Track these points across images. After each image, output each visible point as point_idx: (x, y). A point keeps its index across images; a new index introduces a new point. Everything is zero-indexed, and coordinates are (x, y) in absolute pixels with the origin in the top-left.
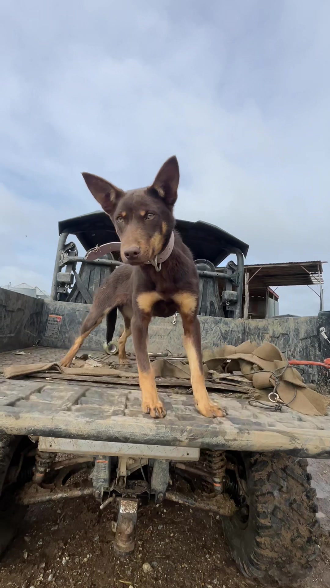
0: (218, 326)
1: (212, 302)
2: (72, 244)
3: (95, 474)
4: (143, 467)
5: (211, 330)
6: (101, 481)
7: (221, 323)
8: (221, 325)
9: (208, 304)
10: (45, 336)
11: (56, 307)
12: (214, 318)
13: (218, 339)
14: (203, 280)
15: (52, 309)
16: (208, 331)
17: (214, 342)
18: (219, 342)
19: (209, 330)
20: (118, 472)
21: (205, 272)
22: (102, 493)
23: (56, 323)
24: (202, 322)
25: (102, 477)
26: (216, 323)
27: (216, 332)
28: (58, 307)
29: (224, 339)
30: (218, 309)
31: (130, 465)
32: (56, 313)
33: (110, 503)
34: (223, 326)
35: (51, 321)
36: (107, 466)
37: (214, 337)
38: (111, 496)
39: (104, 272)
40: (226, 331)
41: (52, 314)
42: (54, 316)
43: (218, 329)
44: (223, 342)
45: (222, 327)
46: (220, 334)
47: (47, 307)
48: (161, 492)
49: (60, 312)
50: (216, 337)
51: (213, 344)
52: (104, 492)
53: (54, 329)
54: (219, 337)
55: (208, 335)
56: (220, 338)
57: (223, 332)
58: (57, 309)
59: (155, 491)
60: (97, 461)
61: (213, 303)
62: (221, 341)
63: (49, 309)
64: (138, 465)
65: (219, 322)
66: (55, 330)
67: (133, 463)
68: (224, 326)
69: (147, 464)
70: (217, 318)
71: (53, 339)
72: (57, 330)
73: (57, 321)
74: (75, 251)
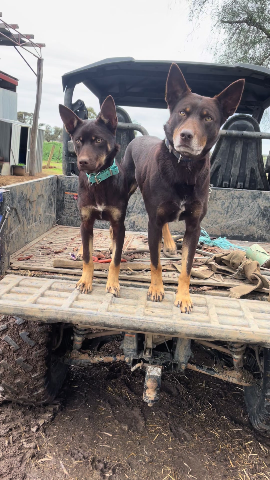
0: (256, 202)
1: (253, 168)
2: (79, 103)
3: (125, 344)
4: (167, 342)
5: (247, 206)
6: (130, 351)
7: (260, 198)
8: (260, 200)
9: (248, 172)
10: (63, 215)
11: (71, 184)
12: (252, 193)
13: (255, 216)
14: (242, 142)
15: (67, 186)
16: (243, 208)
17: (250, 219)
18: (257, 219)
19: (245, 206)
20: (145, 344)
21: (245, 132)
22: (132, 359)
23: (73, 201)
24: (237, 196)
25: (131, 348)
26: (254, 198)
27: (253, 208)
28: (73, 183)
29: (262, 217)
30: (260, 177)
31: (155, 339)
32: (71, 190)
33: (139, 367)
34: (262, 201)
35: (68, 199)
36: (135, 339)
37: (251, 214)
38: (140, 362)
39: (121, 137)
40: (265, 207)
41: (68, 191)
42: (71, 193)
43: (256, 205)
44: (261, 220)
45: (261, 203)
46: (258, 211)
47: (61, 183)
48: (183, 363)
49: (75, 189)
50: (254, 214)
51: (248, 222)
52: (133, 359)
53: (71, 208)
54: (256, 214)
55: (243, 212)
56: (258, 215)
57: (262, 208)
58: (72, 186)
59: (179, 362)
60: (126, 335)
61: (254, 170)
62: (259, 219)
63: (64, 186)
64: (163, 340)
65: (257, 197)
66: (73, 208)
67: (158, 338)
68: (264, 201)
69: (172, 339)
70: (256, 192)
71: (72, 218)
72: (75, 208)
73: (74, 199)
74: (85, 110)
